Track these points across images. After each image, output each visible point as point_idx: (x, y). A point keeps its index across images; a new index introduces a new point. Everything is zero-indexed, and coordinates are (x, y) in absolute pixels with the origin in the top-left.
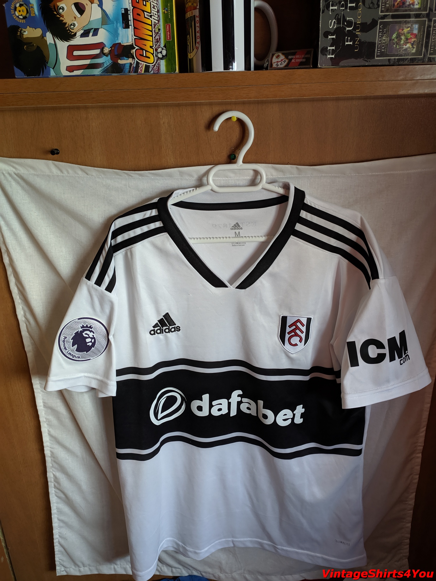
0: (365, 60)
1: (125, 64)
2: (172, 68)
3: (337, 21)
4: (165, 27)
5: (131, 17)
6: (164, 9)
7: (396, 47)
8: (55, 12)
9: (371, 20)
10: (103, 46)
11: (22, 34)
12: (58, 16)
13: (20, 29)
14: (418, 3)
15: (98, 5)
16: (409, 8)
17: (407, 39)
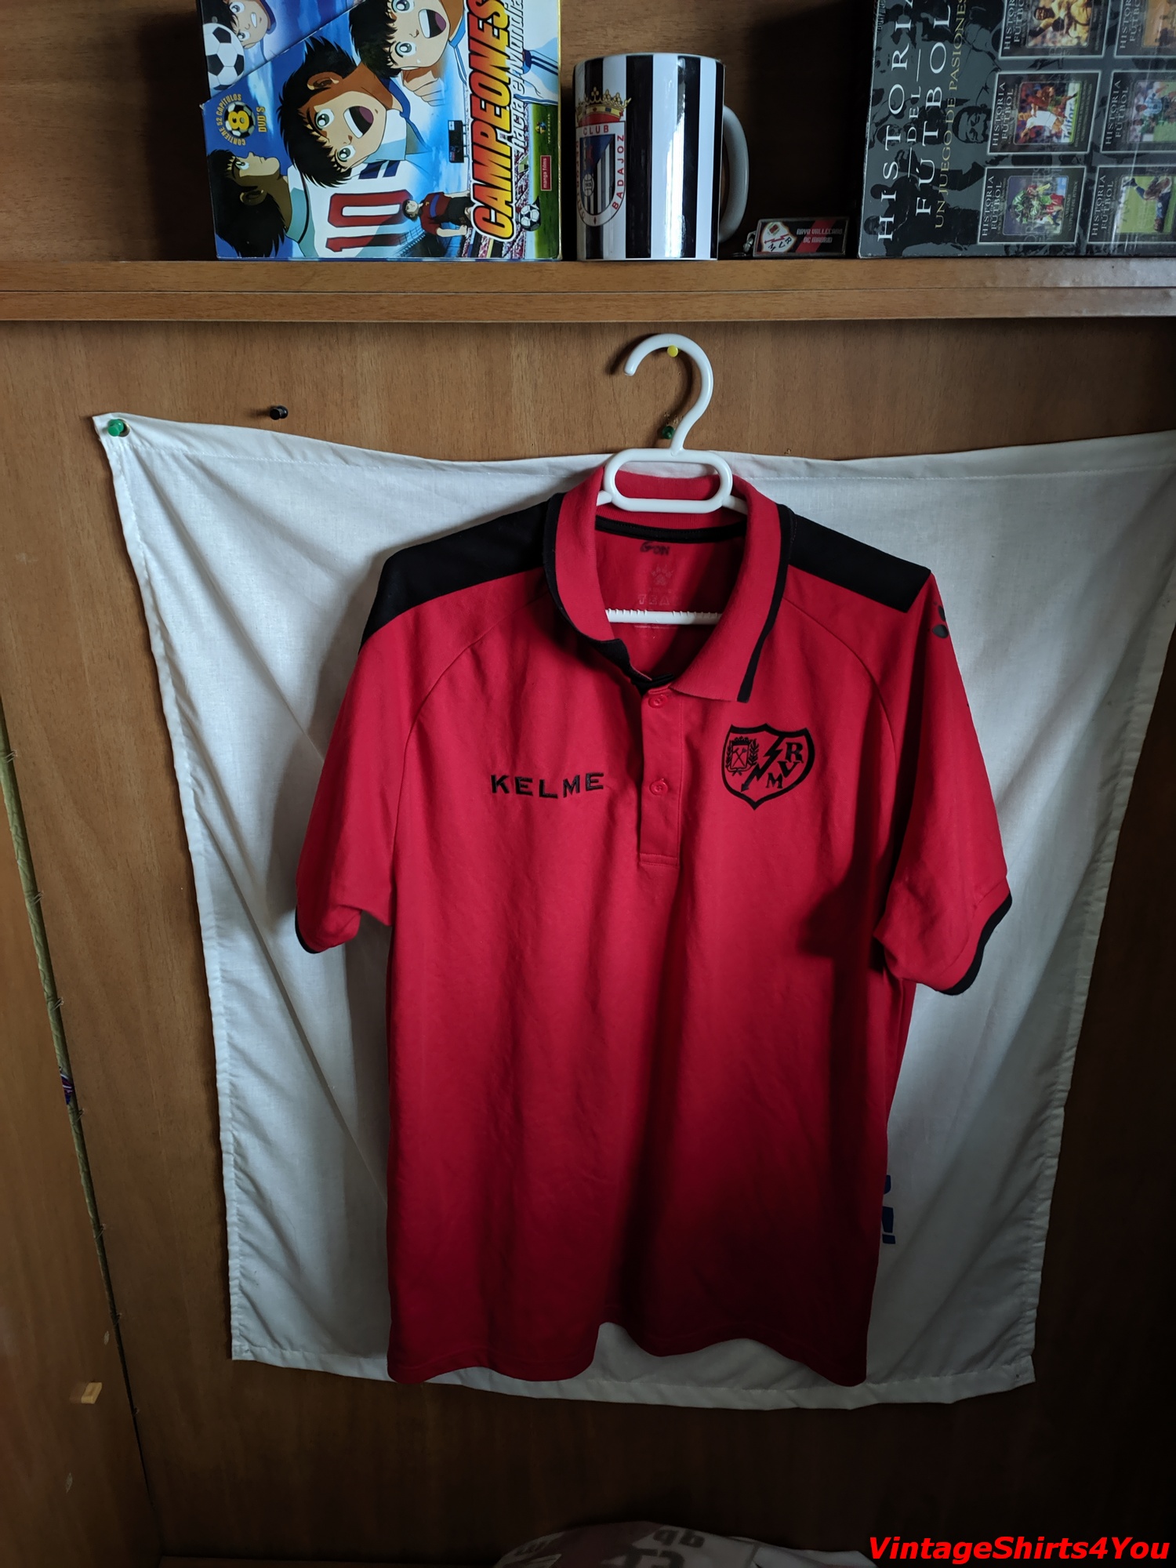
0: (957, 247)
1: (451, 237)
2: (549, 250)
3: (900, 165)
4: (538, 163)
5: (467, 139)
6: (539, 124)
7: (1021, 221)
8: (309, 127)
9: (970, 167)
10: (404, 199)
11: (236, 169)
12: (315, 133)
13: (234, 157)
14: (1069, 133)
15: (401, 112)
16: (1049, 144)
17: (1044, 207)
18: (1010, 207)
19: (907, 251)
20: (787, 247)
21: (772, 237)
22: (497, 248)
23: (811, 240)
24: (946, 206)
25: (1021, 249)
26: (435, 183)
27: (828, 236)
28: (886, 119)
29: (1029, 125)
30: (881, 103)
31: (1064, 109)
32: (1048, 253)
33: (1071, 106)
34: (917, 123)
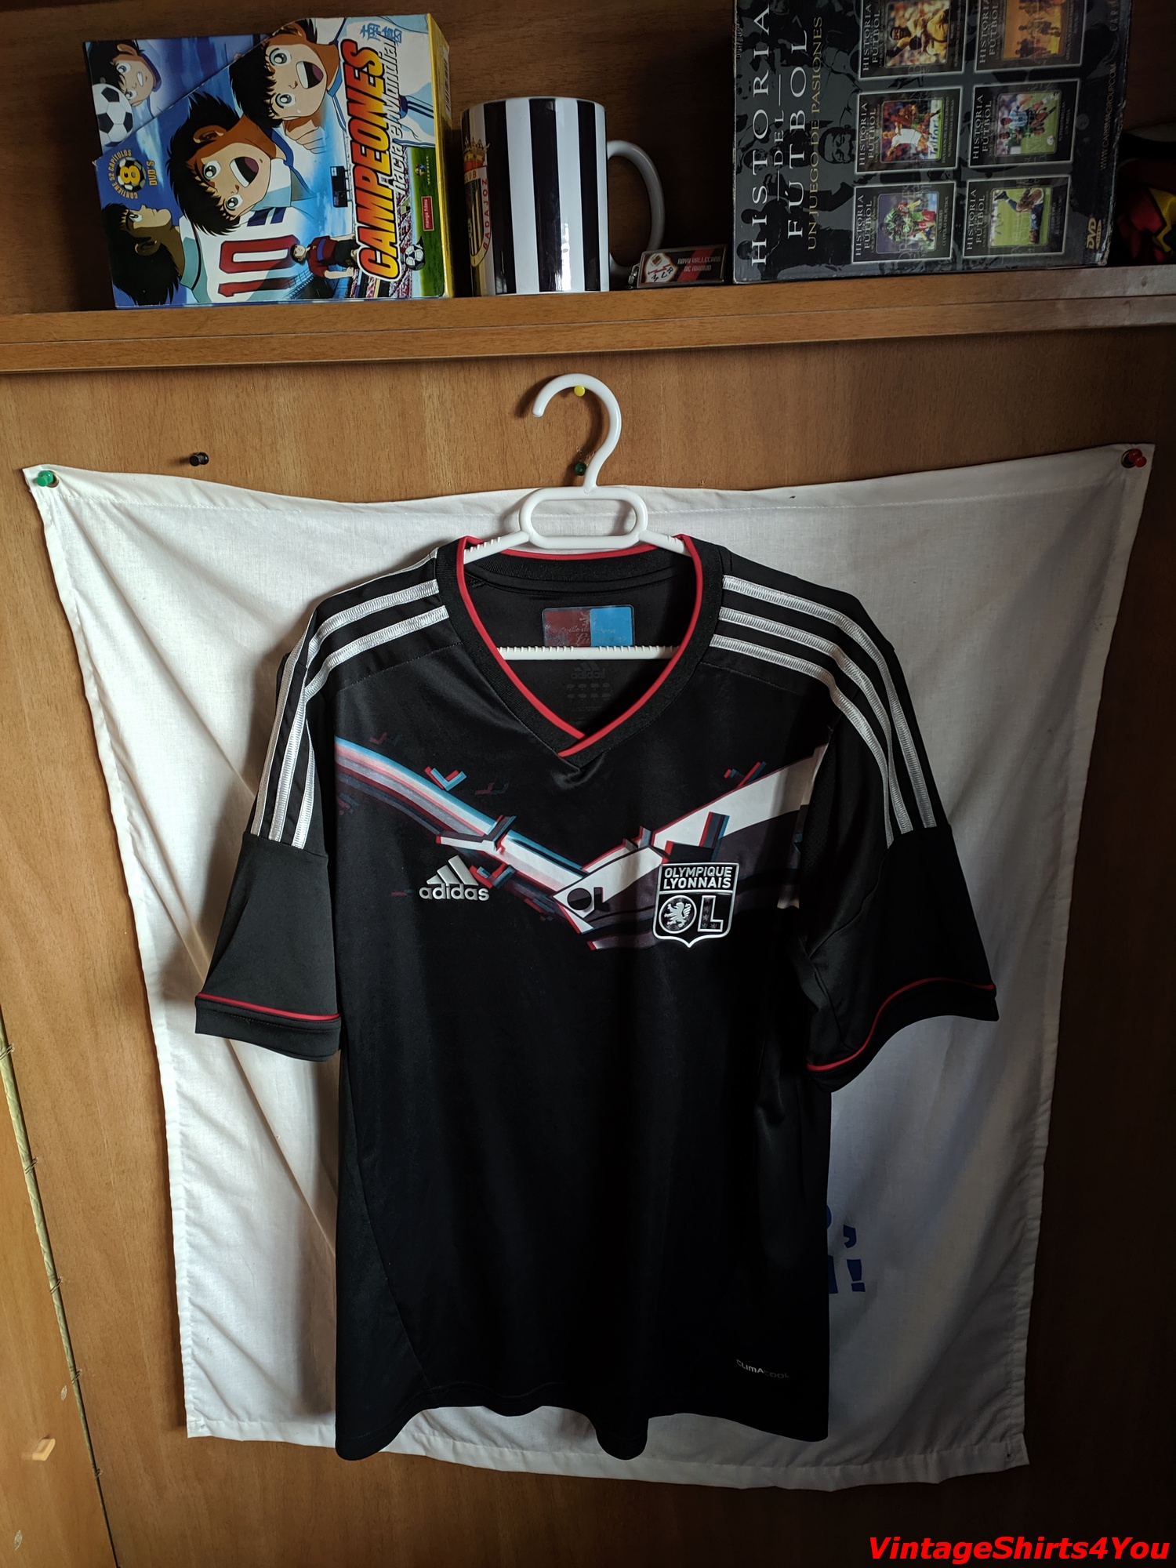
0: (831, 268)
1: (339, 279)
2: (435, 288)
3: (769, 189)
4: (420, 205)
5: (350, 184)
6: (418, 167)
7: (894, 238)
8: (198, 178)
9: (840, 187)
10: (293, 244)
11: (130, 222)
12: (203, 184)
13: (127, 211)
14: (935, 150)
15: (284, 161)
16: (916, 161)
17: (916, 223)
18: (881, 225)
19: (783, 274)
20: (670, 276)
21: (655, 268)
22: (384, 289)
23: (691, 269)
24: (817, 227)
25: (896, 267)
26: (320, 227)
27: (707, 264)
28: (751, 144)
29: (894, 143)
30: (747, 127)
31: (928, 126)
32: (924, 269)
33: (935, 122)
34: (783, 146)
